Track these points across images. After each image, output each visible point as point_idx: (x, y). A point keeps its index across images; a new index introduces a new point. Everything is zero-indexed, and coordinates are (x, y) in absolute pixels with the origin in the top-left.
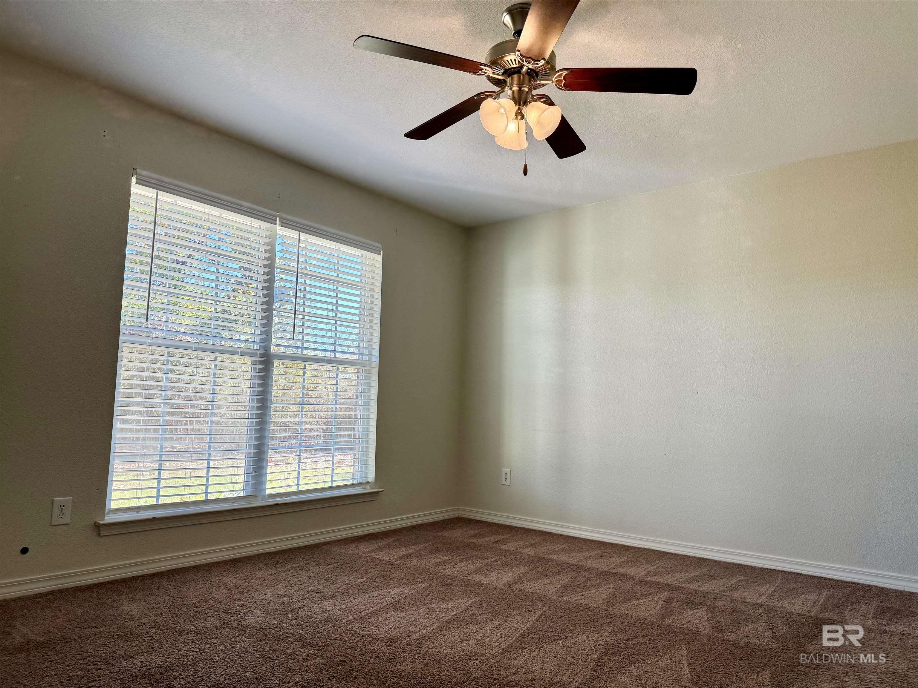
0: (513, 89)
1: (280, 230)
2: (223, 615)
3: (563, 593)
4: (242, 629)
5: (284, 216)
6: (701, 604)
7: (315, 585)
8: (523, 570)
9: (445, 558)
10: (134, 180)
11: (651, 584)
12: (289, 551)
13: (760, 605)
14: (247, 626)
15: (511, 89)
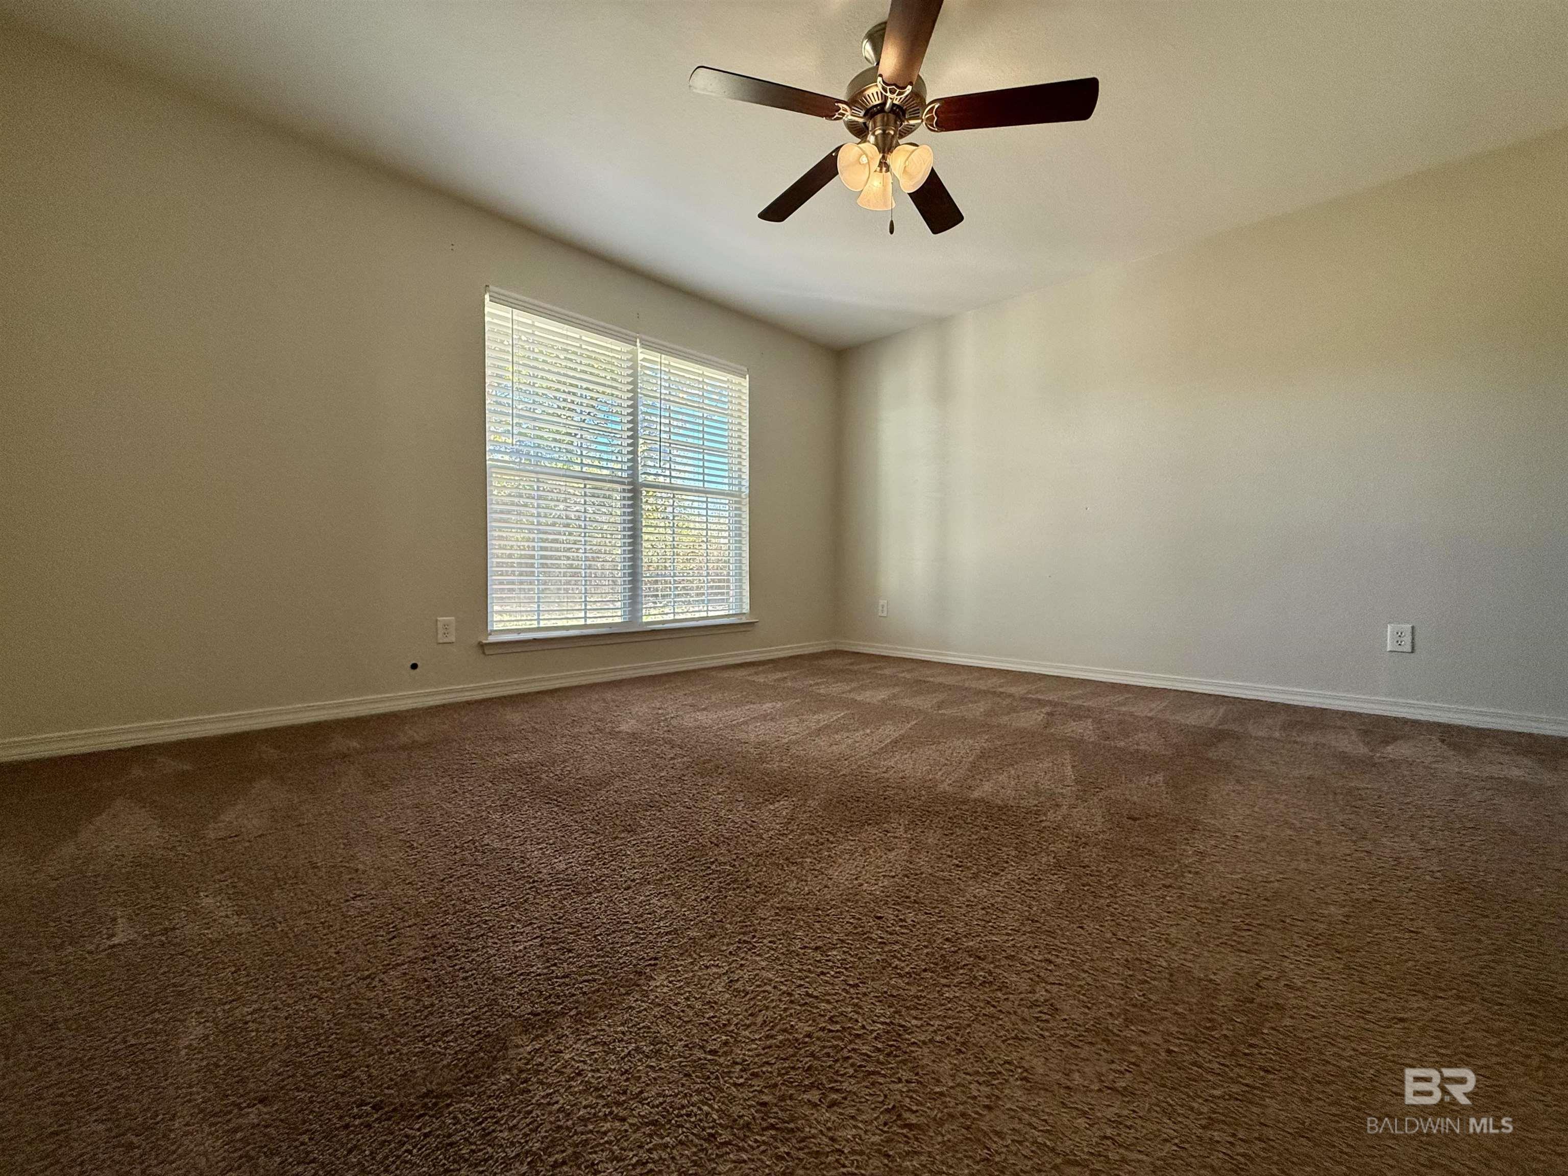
0: (877, 133)
1: (642, 354)
2: (598, 724)
3: (939, 708)
4: (614, 734)
5: (644, 337)
6: (1087, 717)
7: (690, 700)
8: (897, 690)
9: (820, 681)
10: (487, 297)
11: (1032, 701)
12: (668, 675)
13: (1151, 719)
14: (620, 732)
15: (873, 134)
